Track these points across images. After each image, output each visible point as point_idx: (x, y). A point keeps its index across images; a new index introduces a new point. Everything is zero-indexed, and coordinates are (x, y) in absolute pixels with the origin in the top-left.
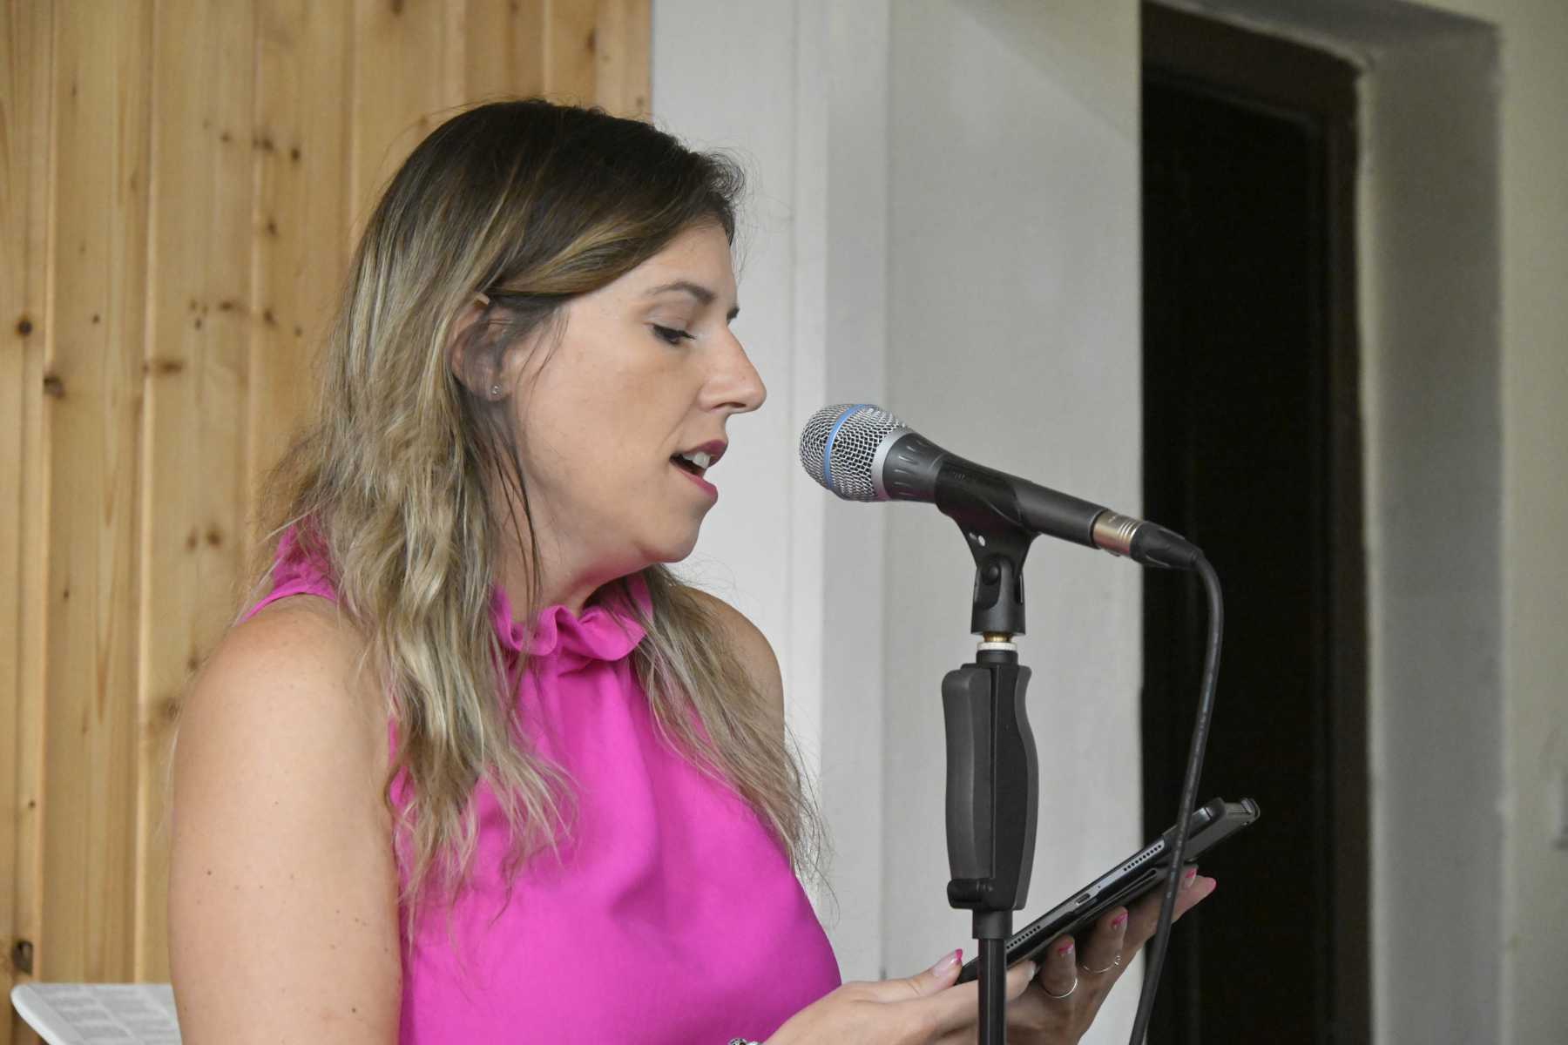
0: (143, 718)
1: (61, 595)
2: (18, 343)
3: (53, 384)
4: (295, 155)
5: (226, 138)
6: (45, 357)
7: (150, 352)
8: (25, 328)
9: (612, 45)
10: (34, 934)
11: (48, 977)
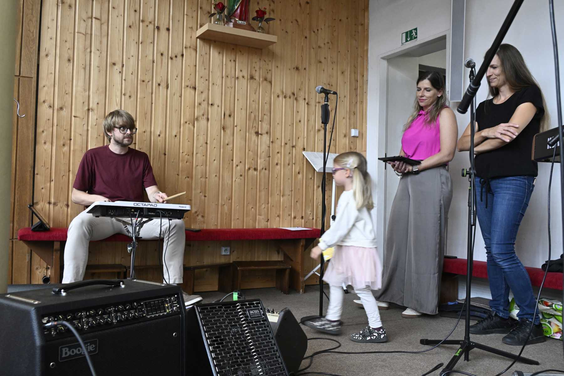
0: (316, 131)
1: (308, 121)
2: (304, 101)
3: (307, 104)
4: (332, 85)
5: (325, 84)
6: (307, 101)
7: (317, 101)
8: (305, 99)
9: (365, 76)
10: (306, 147)
11: (307, 151)
